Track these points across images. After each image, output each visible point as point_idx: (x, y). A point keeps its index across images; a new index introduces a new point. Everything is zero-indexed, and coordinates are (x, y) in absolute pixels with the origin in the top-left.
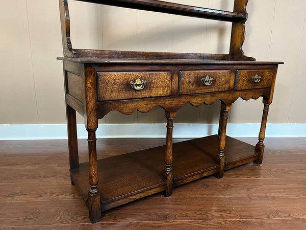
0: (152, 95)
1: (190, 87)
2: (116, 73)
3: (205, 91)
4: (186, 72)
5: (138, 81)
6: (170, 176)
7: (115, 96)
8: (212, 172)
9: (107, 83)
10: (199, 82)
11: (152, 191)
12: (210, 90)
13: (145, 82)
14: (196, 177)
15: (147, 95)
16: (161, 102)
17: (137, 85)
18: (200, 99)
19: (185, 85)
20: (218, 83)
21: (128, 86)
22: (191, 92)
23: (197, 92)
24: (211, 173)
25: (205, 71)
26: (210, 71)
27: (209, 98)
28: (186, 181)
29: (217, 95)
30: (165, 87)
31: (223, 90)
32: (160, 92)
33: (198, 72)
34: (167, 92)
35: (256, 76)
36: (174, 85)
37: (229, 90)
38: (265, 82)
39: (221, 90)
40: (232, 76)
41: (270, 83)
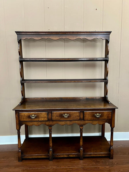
0: (39, 120)
1: (57, 118)
2: (25, 113)
3: (65, 119)
4: (55, 112)
5: (33, 115)
7: (25, 120)
9: (22, 116)
10: (61, 116)
11: (42, 156)
12: (68, 119)
13: (36, 116)
14: (66, 156)
15: (37, 120)
16: (44, 123)
17: (33, 117)
18: (63, 123)
19: (55, 117)
20: (72, 117)
21: (29, 117)
22: (58, 120)
23: (61, 120)
24: (74, 156)
25: (65, 112)
28: (59, 157)
29: (72, 121)
30: (45, 117)
32: (43, 119)
33: (61, 112)
34: (46, 119)
35: (98, 114)
36: (50, 117)
37: (80, 119)
38: (105, 117)
39: (75, 119)
40: (82, 114)
41: (110, 117)
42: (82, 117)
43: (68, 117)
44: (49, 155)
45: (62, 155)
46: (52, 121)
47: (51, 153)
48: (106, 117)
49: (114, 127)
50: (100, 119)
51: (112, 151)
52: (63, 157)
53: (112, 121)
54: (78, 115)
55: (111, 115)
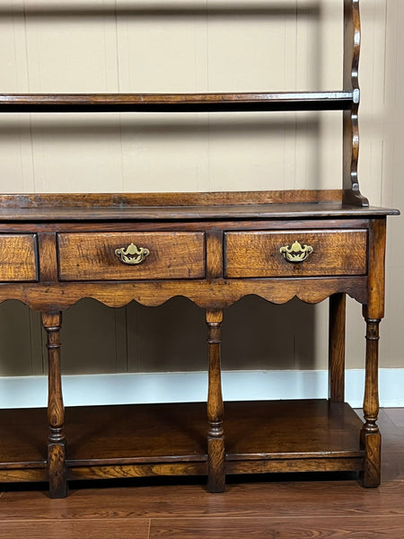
1: (87, 266)
3: (129, 275)
4: (71, 235)
6: (56, 451)
8: (185, 471)
10: (108, 256)
11: (11, 474)
12: (143, 275)
14: (133, 472)
16: (16, 293)
18: (120, 293)
19: (73, 262)
20: (164, 262)
22: (91, 277)
23: (107, 276)
24: (179, 470)
25: (124, 234)
26: (139, 234)
27: (148, 292)
28: (101, 474)
29: (171, 285)
30: (22, 264)
31: (187, 276)
32: (10, 274)
33: (104, 235)
34: (28, 273)
35: (296, 246)
36: (48, 260)
37: (206, 276)
38: (334, 262)
39: (177, 275)
40: (214, 246)
41: (359, 264)
42: (214, 261)
43: (146, 261)
44: (48, 468)
45: (114, 465)
46: (60, 281)
47: (56, 452)
48: (338, 263)
49: (382, 315)
50: (310, 273)
51: (372, 444)
52: (119, 476)
53: (368, 282)
54: (193, 250)
55: (362, 252)
